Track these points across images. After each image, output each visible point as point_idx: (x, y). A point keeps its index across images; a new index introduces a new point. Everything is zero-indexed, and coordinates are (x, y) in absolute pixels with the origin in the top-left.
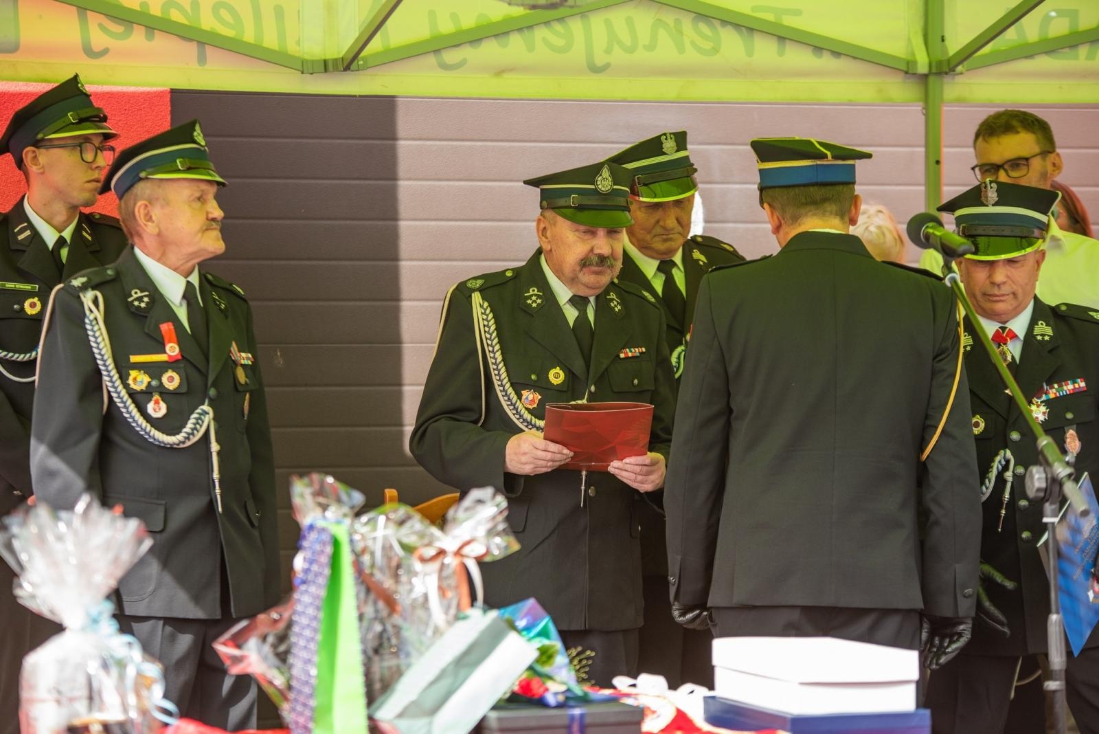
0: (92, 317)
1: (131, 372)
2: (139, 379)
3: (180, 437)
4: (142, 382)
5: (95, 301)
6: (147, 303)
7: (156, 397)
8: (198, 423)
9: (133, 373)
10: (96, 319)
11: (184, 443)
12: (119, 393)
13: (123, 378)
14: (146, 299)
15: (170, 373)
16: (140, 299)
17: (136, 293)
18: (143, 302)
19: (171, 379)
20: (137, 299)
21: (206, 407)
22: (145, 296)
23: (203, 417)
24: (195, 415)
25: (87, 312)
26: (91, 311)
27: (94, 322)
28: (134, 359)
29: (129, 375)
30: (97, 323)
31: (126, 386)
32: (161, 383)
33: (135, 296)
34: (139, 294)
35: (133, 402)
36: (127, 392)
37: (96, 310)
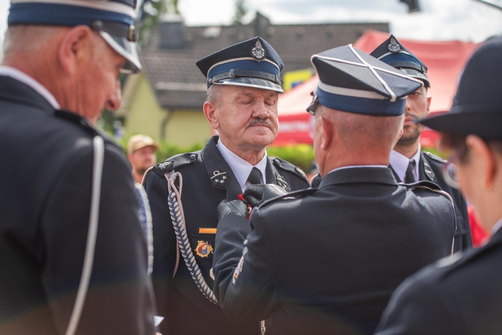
0: (173, 194)
1: (199, 242)
2: (204, 248)
4: (206, 251)
5: (177, 182)
6: (225, 180)
9: (201, 243)
10: (176, 197)
12: (190, 260)
13: (193, 246)
14: (224, 177)
16: (219, 177)
20: (217, 178)
25: (170, 191)
26: (173, 191)
27: (175, 199)
28: (202, 231)
29: (197, 244)
30: (177, 200)
31: (194, 253)
33: (216, 175)
34: (219, 174)
35: (200, 268)
36: (196, 259)
37: (176, 190)
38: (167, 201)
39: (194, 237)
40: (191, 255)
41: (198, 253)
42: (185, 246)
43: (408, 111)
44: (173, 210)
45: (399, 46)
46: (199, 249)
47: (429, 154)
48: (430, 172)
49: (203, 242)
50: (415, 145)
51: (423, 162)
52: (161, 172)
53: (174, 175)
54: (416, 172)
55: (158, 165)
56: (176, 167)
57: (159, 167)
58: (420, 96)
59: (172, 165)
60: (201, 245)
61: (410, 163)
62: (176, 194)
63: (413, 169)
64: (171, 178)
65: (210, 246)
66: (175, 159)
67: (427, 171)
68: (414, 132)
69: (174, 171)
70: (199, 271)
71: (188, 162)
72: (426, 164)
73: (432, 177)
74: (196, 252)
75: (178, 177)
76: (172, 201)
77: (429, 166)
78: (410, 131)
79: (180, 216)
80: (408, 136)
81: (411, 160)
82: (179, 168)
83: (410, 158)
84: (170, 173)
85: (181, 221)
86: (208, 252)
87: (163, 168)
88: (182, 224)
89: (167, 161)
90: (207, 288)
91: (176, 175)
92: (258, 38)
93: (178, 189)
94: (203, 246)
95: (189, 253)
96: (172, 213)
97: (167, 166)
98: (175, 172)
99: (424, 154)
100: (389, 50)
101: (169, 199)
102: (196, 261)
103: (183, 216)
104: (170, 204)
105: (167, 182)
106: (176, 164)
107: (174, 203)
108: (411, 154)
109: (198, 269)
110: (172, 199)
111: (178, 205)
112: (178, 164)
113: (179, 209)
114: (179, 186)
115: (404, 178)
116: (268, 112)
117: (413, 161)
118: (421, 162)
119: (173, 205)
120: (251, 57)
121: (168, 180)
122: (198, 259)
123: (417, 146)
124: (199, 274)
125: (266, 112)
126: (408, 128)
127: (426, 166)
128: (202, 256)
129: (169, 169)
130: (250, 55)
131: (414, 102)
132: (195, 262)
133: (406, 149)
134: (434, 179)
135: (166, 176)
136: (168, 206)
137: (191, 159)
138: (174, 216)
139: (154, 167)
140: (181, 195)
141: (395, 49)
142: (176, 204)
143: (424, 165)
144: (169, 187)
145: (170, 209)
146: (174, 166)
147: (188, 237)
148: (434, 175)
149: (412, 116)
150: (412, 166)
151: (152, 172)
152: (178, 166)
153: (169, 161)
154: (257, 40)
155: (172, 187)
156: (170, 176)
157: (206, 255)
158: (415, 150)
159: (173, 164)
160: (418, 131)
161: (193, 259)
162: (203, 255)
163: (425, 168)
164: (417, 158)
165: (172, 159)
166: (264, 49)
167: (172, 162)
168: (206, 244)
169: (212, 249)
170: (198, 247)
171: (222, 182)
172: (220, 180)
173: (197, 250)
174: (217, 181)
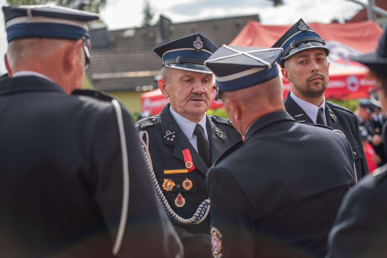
0: (143, 146)
1: (165, 180)
2: (169, 184)
3: (193, 219)
4: (170, 186)
5: (144, 138)
6: (174, 138)
7: (180, 195)
8: (203, 210)
9: (166, 180)
10: (145, 148)
11: (195, 222)
13: (161, 183)
14: (174, 136)
15: (187, 180)
16: (170, 136)
17: (168, 133)
18: (172, 138)
19: (187, 184)
20: (168, 136)
21: (208, 201)
22: (174, 134)
23: (206, 206)
24: (201, 206)
28: (166, 172)
29: (164, 181)
30: (145, 151)
31: (162, 188)
32: (182, 186)
33: (168, 134)
34: (170, 133)
35: (166, 198)
36: (163, 192)
37: (145, 143)
39: (161, 177)
40: (159, 189)
41: (164, 188)
43: (317, 71)
45: (306, 26)
46: (165, 185)
47: (330, 103)
48: (333, 116)
49: (168, 180)
50: (322, 97)
51: (328, 109)
53: (142, 133)
54: (324, 116)
56: (143, 127)
58: (324, 61)
59: (140, 127)
60: (167, 182)
61: (319, 110)
62: (145, 146)
63: (322, 114)
65: (173, 183)
66: (142, 122)
67: (331, 115)
68: (322, 87)
69: (141, 131)
70: (166, 201)
71: (152, 124)
72: (330, 110)
73: (335, 119)
74: (163, 187)
75: (145, 135)
77: (332, 111)
78: (319, 87)
79: (148, 162)
80: (318, 90)
81: (320, 108)
82: (145, 129)
83: (319, 106)
85: (150, 165)
86: (172, 187)
88: (151, 167)
90: (173, 213)
91: (144, 133)
92: (198, 34)
93: (146, 143)
94: (168, 182)
95: (157, 188)
98: (142, 131)
99: (327, 103)
100: (300, 29)
102: (164, 194)
103: (151, 161)
106: (143, 126)
108: (319, 103)
109: (165, 200)
111: (147, 154)
113: (148, 157)
114: (146, 141)
115: (316, 121)
116: (203, 89)
117: (321, 108)
118: (326, 109)
120: (192, 48)
122: (165, 192)
123: (323, 97)
124: (166, 203)
125: (202, 89)
126: (317, 85)
127: (330, 111)
130: (192, 47)
131: (320, 66)
132: (162, 194)
133: (316, 100)
134: (337, 120)
137: (153, 122)
140: (148, 147)
141: (304, 29)
143: (328, 111)
146: (142, 127)
147: (156, 177)
148: (336, 117)
149: (320, 75)
150: (321, 112)
152: (144, 127)
153: (138, 124)
154: (197, 35)
155: (141, 142)
156: (139, 134)
157: (171, 189)
158: (322, 100)
159: (141, 125)
160: (324, 86)
161: (161, 192)
162: (168, 189)
163: (330, 112)
164: (323, 106)
165: (139, 122)
166: (203, 42)
167: (140, 124)
168: (170, 181)
169: (174, 185)
170: (164, 183)
171: (172, 140)
172: (170, 139)
173: (163, 186)
174: (168, 139)
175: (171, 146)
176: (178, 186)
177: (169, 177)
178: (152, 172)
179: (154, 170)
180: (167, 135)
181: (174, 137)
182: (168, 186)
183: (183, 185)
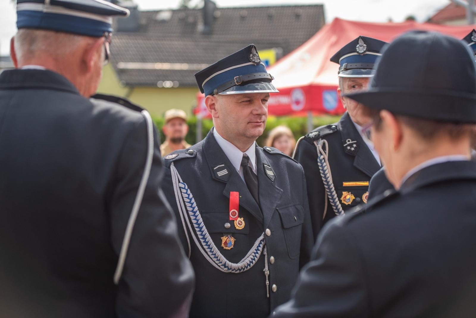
38: (317, 162)
39: (340, 189)
40: (338, 203)
41: (343, 202)
42: (333, 196)
44: (323, 169)
52: (311, 140)
53: (321, 142)
55: (308, 135)
56: (322, 135)
57: (309, 136)
59: (319, 135)
60: (346, 195)
62: (324, 156)
64: (319, 145)
65: (352, 196)
66: (321, 130)
69: (320, 139)
71: (331, 132)
75: (324, 144)
76: (321, 162)
82: (325, 137)
84: (318, 141)
85: (329, 177)
86: (351, 200)
87: (313, 137)
88: (330, 179)
89: (315, 132)
91: (323, 142)
93: (325, 153)
95: (336, 202)
96: (321, 171)
97: (315, 135)
98: (322, 139)
101: (318, 160)
103: (330, 173)
104: (319, 164)
105: (316, 148)
106: (322, 133)
107: (323, 164)
110: (321, 161)
111: (326, 165)
112: (324, 134)
113: (327, 169)
114: (326, 150)
119: (322, 165)
121: (317, 146)
128: (347, 204)
129: (317, 138)
135: (315, 143)
136: (318, 166)
137: (333, 129)
138: (324, 174)
139: (305, 137)
140: (327, 157)
142: (325, 164)
144: (318, 152)
145: (320, 168)
147: (335, 190)
151: (304, 141)
153: (316, 132)
155: (320, 152)
156: (318, 143)
157: (350, 203)
161: (340, 206)
162: (347, 202)
165: (318, 130)
167: (319, 132)
168: (349, 194)
169: (354, 198)
170: (343, 196)
171: (353, 149)
172: (351, 148)
173: (342, 198)
174: (349, 148)
175: (351, 156)
176: (358, 199)
177: (348, 189)
178: (331, 184)
179: (333, 182)
180: (347, 143)
181: (355, 147)
182: (347, 199)
183: (363, 199)
